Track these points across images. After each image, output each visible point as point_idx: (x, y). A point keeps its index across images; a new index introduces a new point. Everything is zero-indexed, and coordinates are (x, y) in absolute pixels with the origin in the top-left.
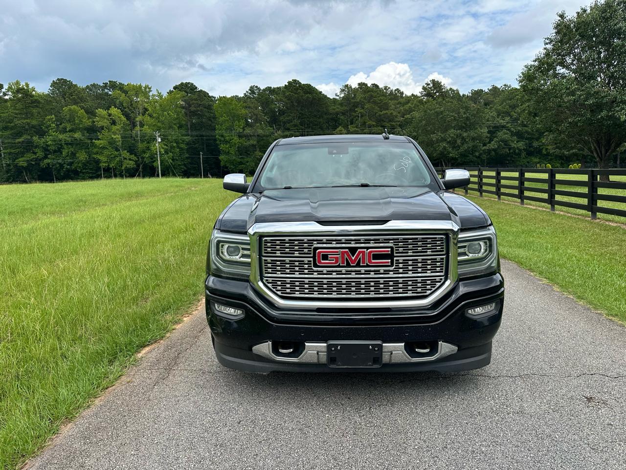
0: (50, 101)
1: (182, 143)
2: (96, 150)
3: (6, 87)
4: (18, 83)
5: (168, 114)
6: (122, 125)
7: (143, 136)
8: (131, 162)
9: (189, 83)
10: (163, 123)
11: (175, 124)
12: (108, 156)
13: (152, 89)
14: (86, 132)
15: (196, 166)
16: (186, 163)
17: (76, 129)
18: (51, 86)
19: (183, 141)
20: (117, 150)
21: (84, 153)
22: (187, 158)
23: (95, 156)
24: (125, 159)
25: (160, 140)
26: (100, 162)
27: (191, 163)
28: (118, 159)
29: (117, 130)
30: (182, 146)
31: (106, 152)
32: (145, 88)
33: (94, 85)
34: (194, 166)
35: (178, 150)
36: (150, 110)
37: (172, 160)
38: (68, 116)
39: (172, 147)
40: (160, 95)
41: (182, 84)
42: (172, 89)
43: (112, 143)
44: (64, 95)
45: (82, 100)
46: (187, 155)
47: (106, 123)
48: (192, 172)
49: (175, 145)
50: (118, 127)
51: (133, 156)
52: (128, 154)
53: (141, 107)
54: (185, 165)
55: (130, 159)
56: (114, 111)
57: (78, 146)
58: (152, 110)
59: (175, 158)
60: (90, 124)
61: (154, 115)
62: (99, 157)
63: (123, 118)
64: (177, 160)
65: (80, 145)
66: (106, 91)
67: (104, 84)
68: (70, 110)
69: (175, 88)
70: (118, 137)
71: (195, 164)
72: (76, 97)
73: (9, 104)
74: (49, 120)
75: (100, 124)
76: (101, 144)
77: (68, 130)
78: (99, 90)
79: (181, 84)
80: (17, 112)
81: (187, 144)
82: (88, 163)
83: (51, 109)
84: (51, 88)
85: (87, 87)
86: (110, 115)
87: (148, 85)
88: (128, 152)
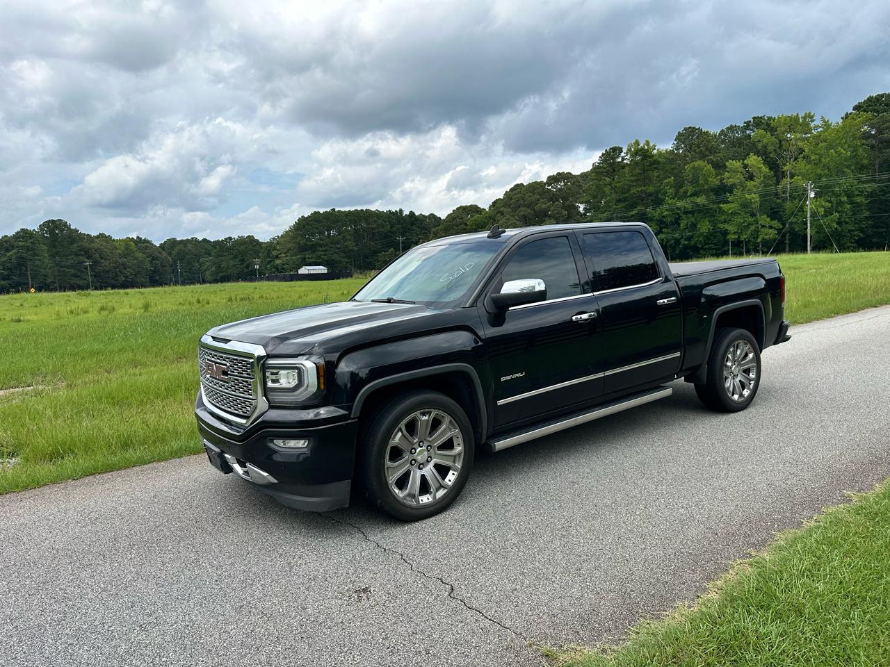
0: (672, 159)
1: (858, 195)
2: (723, 217)
3: (625, 150)
4: (637, 143)
5: (836, 152)
6: (762, 179)
7: (794, 190)
8: (771, 231)
9: (882, 96)
10: (826, 167)
11: (848, 167)
12: (739, 225)
13: (814, 118)
14: (712, 194)
15: (884, 230)
16: (863, 226)
17: (700, 192)
18: (675, 140)
19: (862, 192)
20: (753, 215)
21: (708, 223)
22: (866, 218)
23: (721, 226)
24: (763, 227)
25: (812, 195)
26: (728, 233)
27: (873, 226)
28: (753, 228)
29: (755, 186)
30: (859, 199)
31: (738, 220)
32: (805, 118)
33: (731, 128)
34: (881, 230)
35: (849, 206)
36: (806, 150)
37: (838, 223)
38: (691, 176)
39: (840, 203)
40: (826, 124)
41: (870, 99)
42: (850, 111)
43: (745, 205)
44: (689, 148)
45: (712, 151)
46: (867, 214)
47: (739, 178)
48: (875, 240)
49: (844, 199)
50: (757, 182)
51: (776, 222)
52: (768, 219)
53: (793, 149)
54: (861, 230)
55: (771, 227)
56: (753, 160)
57: (701, 214)
58: (810, 150)
59: (842, 220)
60: (718, 183)
61: (813, 158)
62: (726, 226)
63: (765, 169)
64: (847, 223)
65: (703, 212)
66: (748, 132)
67: (745, 123)
68: (693, 168)
69: (856, 108)
70: (755, 197)
71: (882, 227)
72: (703, 149)
73: (627, 170)
74: (667, 184)
75: (730, 182)
76: (730, 209)
77: (688, 194)
78: (737, 133)
79: (868, 99)
80: (633, 178)
81: (871, 195)
82: (711, 236)
83: (672, 169)
84: (675, 142)
85: (722, 131)
86: (745, 166)
87: (810, 113)
88: (768, 216)
